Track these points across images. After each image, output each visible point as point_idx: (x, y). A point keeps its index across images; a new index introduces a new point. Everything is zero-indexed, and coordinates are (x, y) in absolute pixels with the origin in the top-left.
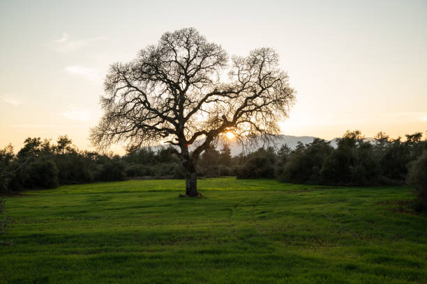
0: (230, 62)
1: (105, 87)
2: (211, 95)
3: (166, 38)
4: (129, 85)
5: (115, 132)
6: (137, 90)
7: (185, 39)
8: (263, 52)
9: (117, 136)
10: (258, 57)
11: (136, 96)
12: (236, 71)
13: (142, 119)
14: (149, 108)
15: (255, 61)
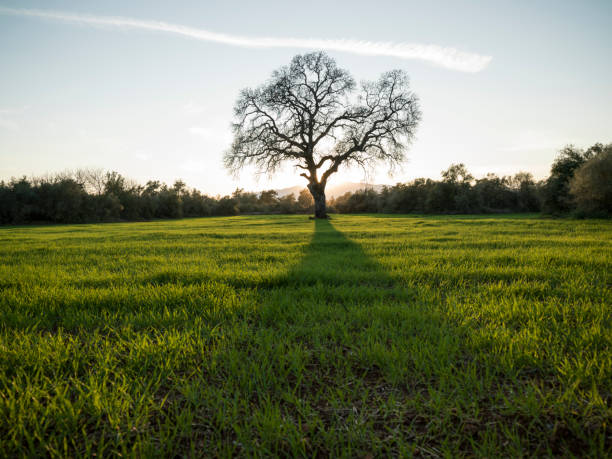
0: (359, 87)
1: (235, 112)
2: (340, 118)
3: (297, 60)
4: (258, 111)
5: (247, 155)
6: (266, 115)
7: (314, 63)
8: (395, 75)
9: (248, 159)
10: (390, 79)
11: (264, 121)
12: (364, 95)
13: (272, 143)
14: (277, 133)
15: (385, 84)
